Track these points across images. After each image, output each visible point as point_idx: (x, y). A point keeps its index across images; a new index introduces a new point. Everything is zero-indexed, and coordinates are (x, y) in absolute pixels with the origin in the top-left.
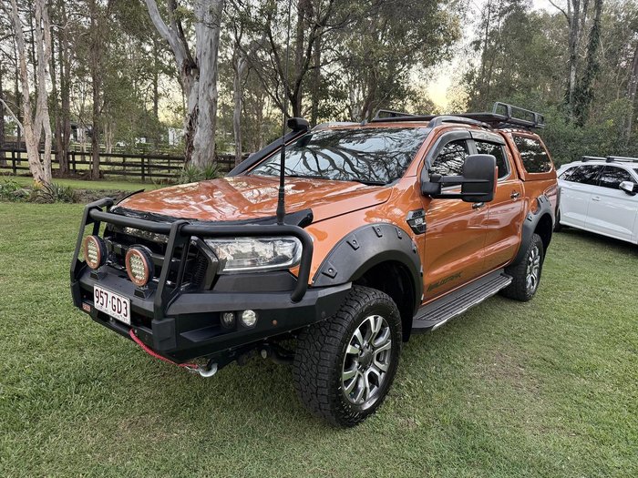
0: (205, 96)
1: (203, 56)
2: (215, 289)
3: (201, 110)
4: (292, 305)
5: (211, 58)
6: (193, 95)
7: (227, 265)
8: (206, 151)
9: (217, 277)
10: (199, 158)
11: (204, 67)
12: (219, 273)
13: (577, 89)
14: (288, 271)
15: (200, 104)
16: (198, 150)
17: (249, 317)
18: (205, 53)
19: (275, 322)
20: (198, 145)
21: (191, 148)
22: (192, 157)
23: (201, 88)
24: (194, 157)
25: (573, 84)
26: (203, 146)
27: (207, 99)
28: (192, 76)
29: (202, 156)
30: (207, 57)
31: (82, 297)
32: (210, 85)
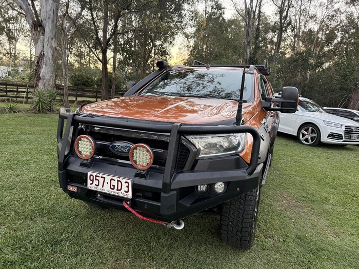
0: (49, 45)
1: (47, 19)
2: (195, 169)
3: (46, 54)
4: (248, 178)
5: (53, 21)
6: (40, 44)
7: (201, 153)
8: (49, 80)
9: (196, 162)
10: (44, 85)
11: (48, 27)
12: (196, 159)
13: (250, 58)
14: (238, 155)
15: (45, 50)
16: (44, 79)
17: (220, 187)
18: (49, 18)
19: (238, 189)
20: (44, 77)
21: (39, 78)
22: (39, 84)
23: (46, 40)
24: (40, 84)
25: (248, 55)
26: (47, 77)
27: (50, 47)
28: (39, 32)
29: (47, 84)
30: (50, 21)
31: (67, 181)
32: (52, 38)
